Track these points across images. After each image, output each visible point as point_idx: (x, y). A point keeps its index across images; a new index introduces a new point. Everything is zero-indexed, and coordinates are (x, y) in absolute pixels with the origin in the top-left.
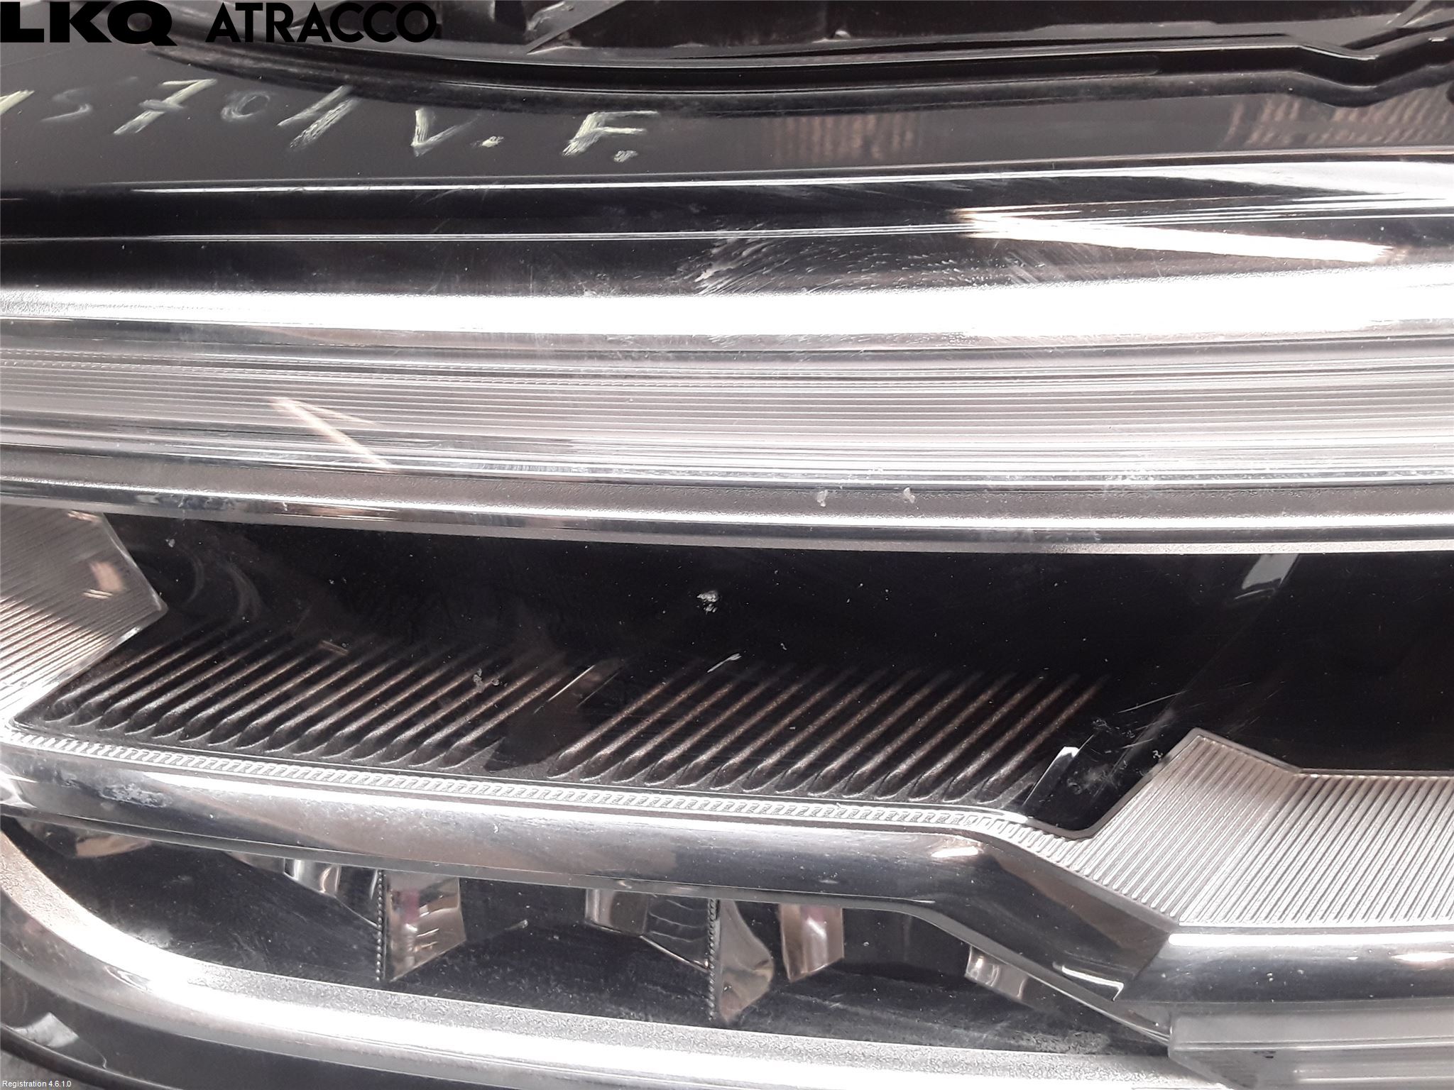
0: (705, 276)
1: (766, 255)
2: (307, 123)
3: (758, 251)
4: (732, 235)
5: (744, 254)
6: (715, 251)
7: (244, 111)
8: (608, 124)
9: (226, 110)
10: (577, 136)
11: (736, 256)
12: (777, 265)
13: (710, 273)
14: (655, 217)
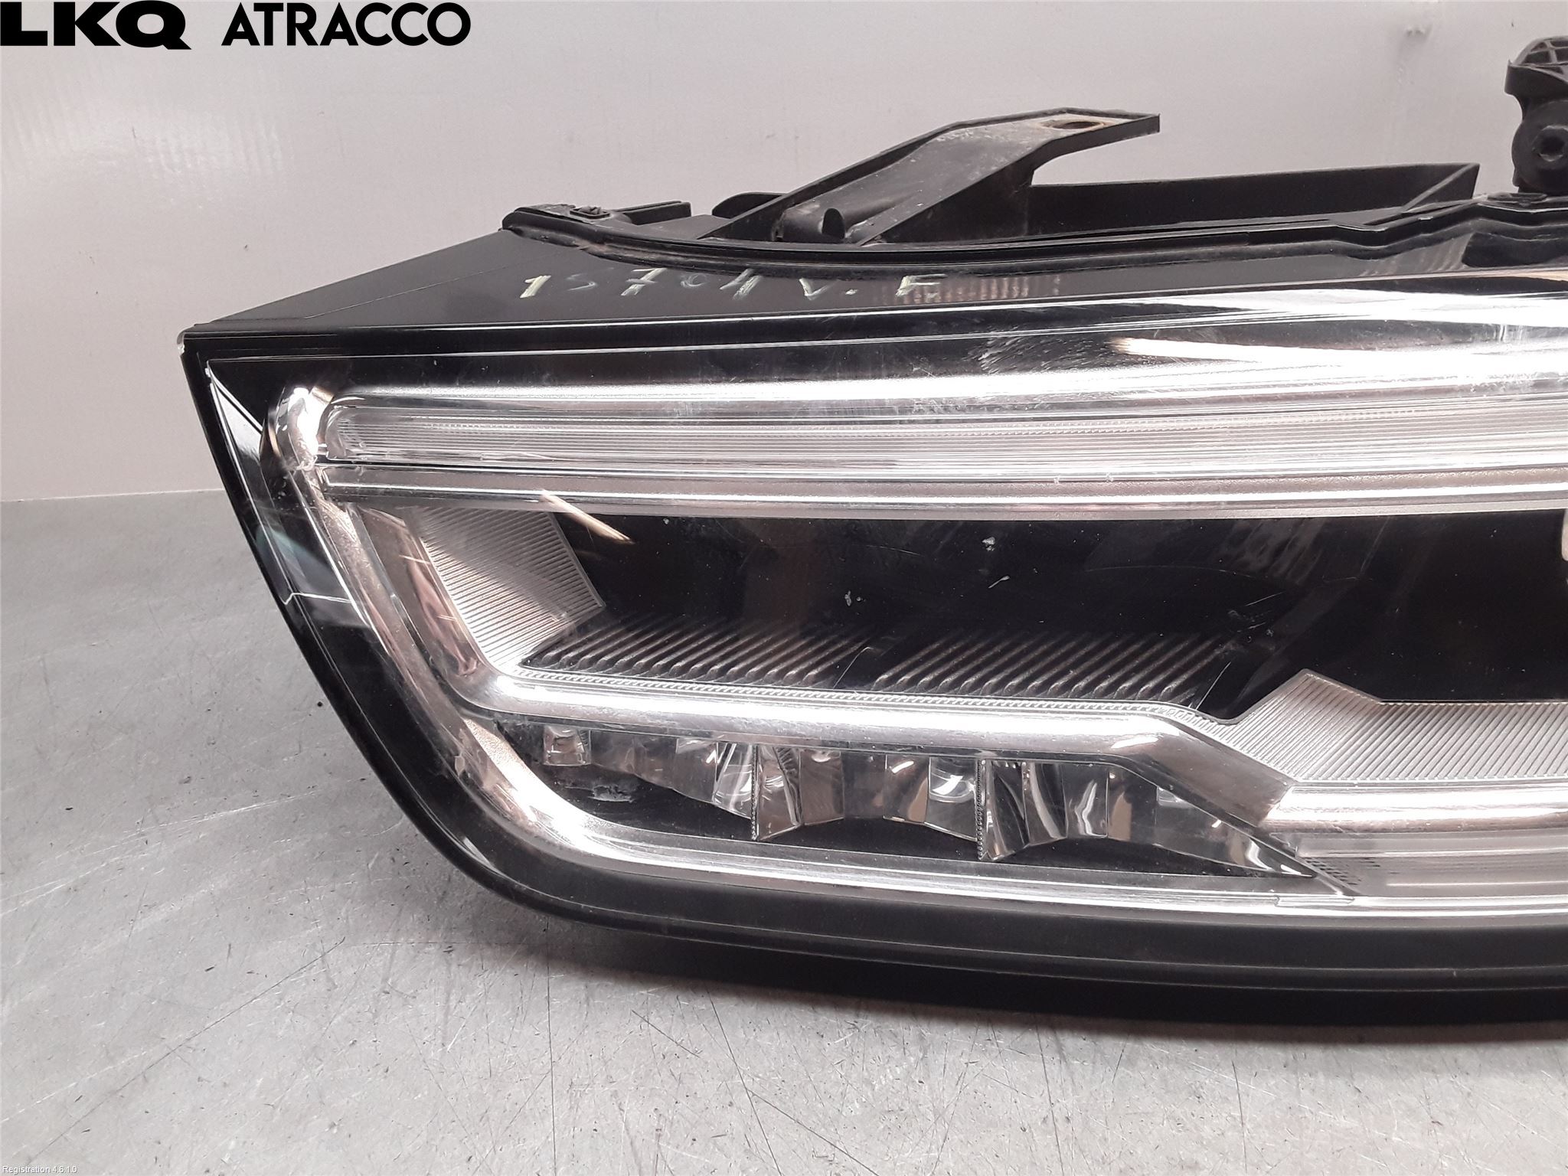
0: (984, 356)
1: (1020, 344)
2: (738, 287)
3: (1015, 342)
4: (1001, 334)
5: (1007, 344)
6: (989, 343)
7: (694, 283)
8: (917, 281)
9: (683, 283)
10: (901, 287)
11: (1002, 345)
12: (1026, 349)
13: (987, 355)
14: (954, 326)
